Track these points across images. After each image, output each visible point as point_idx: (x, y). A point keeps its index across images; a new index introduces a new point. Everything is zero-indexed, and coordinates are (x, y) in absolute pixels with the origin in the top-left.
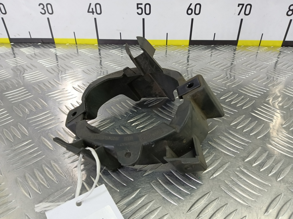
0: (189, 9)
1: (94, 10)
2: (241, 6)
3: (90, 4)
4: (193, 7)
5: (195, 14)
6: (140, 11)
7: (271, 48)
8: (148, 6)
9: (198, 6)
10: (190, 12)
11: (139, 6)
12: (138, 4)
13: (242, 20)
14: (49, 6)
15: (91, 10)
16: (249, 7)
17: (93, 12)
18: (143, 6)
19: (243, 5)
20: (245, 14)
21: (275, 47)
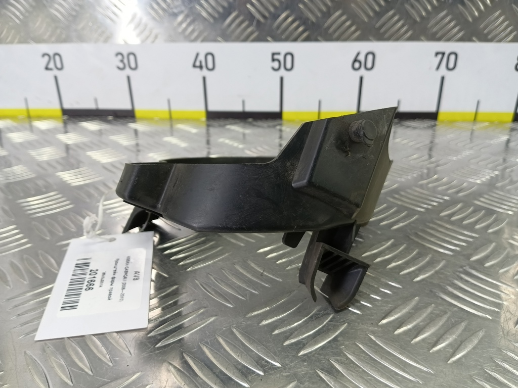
0: (355, 60)
1: (204, 64)
2: (440, 56)
3: (197, 55)
4: (361, 58)
5: (366, 68)
6: (276, 65)
7: (495, 124)
8: (289, 58)
9: (370, 57)
10: (357, 65)
11: (276, 57)
12: (273, 54)
13: (443, 79)
14: (132, 57)
15: (198, 64)
16: (453, 57)
17: (201, 67)
18: (281, 58)
19: (443, 54)
20: (448, 68)
21: (501, 123)
